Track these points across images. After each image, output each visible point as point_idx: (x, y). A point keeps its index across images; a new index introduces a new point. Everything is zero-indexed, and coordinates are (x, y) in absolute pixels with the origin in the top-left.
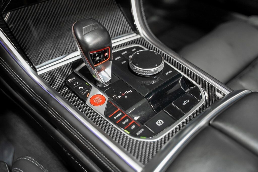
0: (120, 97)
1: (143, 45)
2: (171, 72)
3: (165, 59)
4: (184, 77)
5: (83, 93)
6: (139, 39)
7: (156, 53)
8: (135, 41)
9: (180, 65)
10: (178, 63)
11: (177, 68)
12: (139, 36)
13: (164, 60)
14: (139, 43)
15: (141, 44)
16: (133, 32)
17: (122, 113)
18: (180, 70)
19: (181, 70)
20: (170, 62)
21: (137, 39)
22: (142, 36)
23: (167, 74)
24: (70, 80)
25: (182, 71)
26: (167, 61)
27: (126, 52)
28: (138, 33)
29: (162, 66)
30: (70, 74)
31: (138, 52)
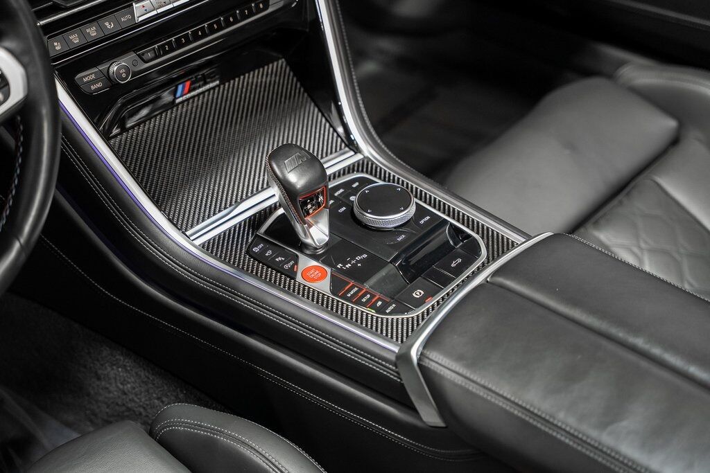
0: (348, 266)
1: (371, 174)
2: (428, 218)
3: (416, 197)
4: (452, 225)
5: (286, 267)
6: (361, 162)
7: (399, 187)
8: (354, 166)
9: (444, 204)
10: (440, 201)
11: (439, 210)
12: (359, 157)
13: (415, 200)
14: (362, 171)
15: (367, 172)
16: (347, 149)
17: (357, 287)
18: (444, 213)
19: (447, 213)
20: (425, 202)
21: (358, 161)
22: (367, 154)
23: (422, 222)
24: (256, 250)
25: (449, 215)
26: (421, 199)
27: (341, 191)
28: (357, 150)
29: (412, 210)
30: (253, 241)
31: (366, 189)
